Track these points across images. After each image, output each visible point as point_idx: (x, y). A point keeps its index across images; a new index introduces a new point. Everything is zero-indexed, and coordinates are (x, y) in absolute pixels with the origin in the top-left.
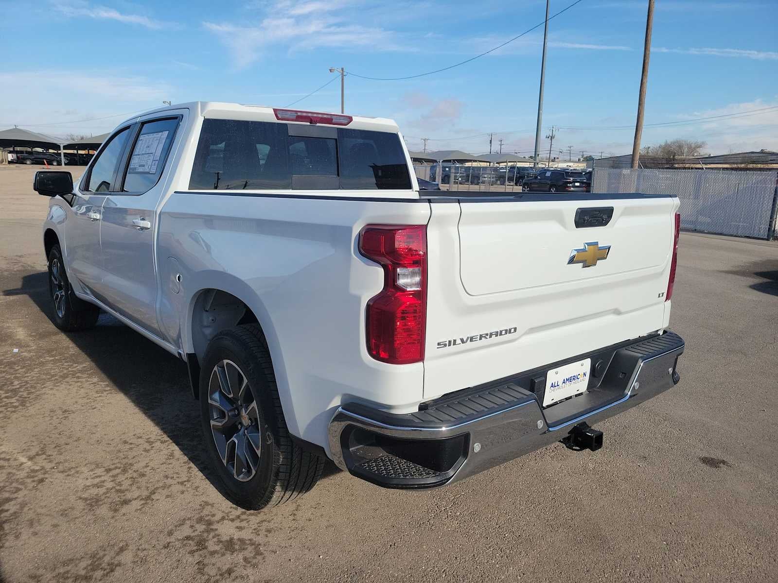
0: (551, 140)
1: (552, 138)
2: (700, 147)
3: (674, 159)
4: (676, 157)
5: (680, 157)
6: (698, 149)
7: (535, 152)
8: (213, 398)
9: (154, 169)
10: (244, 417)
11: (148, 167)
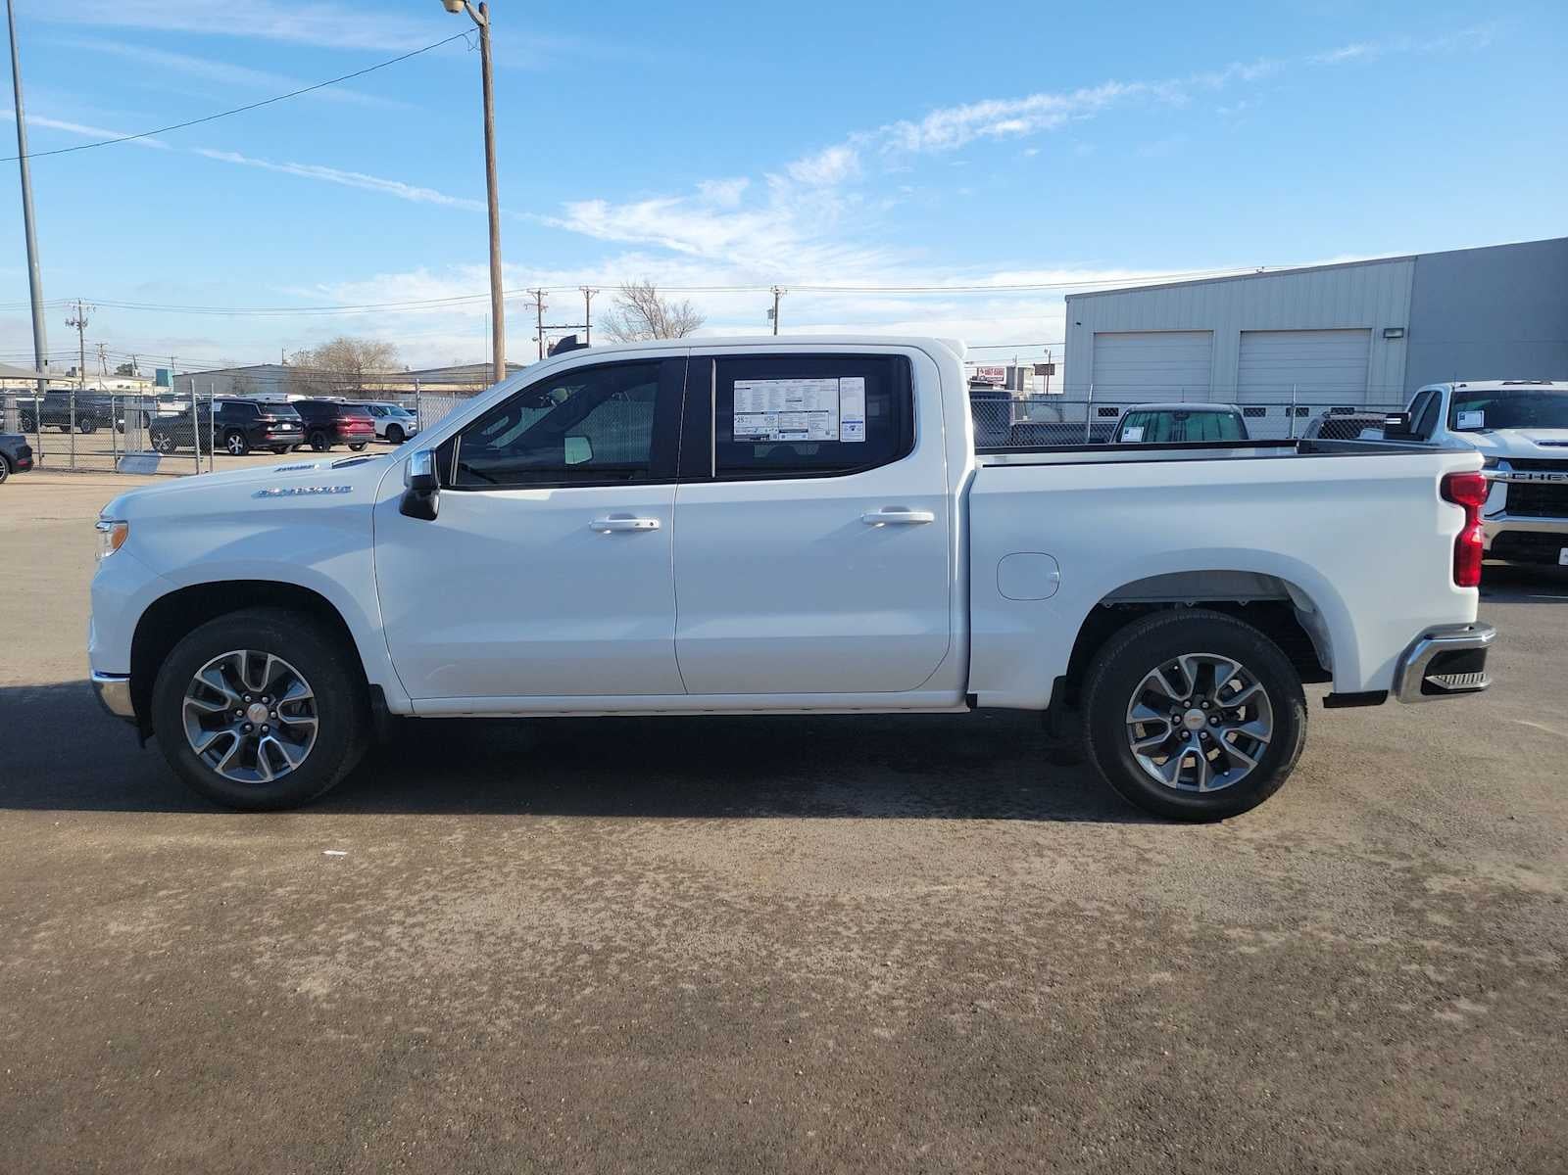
0: (80, 328)
1: (81, 325)
2: (383, 352)
3: (360, 375)
4: (364, 371)
5: (370, 371)
6: (382, 357)
7: (36, 355)
8: (1137, 715)
9: (859, 435)
10: (1195, 718)
11: (824, 430)
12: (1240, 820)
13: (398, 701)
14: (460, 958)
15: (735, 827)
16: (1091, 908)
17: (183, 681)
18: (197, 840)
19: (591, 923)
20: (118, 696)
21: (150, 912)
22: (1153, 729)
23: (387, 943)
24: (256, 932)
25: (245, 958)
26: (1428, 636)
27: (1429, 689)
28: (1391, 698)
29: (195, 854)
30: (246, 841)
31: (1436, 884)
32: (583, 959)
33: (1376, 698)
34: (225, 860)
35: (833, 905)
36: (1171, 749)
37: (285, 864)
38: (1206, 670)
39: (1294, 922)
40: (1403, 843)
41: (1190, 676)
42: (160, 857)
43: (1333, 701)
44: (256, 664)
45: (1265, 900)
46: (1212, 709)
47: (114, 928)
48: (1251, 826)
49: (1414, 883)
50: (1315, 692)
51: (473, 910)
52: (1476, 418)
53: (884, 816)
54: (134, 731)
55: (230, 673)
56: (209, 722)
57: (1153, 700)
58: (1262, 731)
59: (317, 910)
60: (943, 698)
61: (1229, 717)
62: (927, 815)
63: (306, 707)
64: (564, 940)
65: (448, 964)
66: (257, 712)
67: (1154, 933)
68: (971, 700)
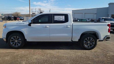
4: (18, 14)
6: (20, 13)
8: (85, 42)
9: (64, 20)
10: (89, 42)
11: (61, 20)
12: (92, 50)
13: (28, 40)
14: (35, 61)
15: (54, 50)
16: (83, 57)
17: (10, 39)
18: (12, 51)
19: (45, 58)
20: (5, 40)
21: (9, 57)
22: (86, 43)
23: (29, 60)
24: (18, 59)
25: (17, 61)
26: (106, 36)
27: (106, 40)
28: (103, 41)
29: (12, 52)
30: (16, 51)
31: (108, 55)
32: (45, 61)
33: (102, 41)
34: (14, 53)
35: (63, 56)
36: (87, 44)
37: (19, 53)
38: (90, 38)
39: (98, 58)
40: (104, 52)
41: (89, 39)
42: (9, 52)
43: (99, 41)
44: (16, 37)
45: (96, 56)
46: (90, 41)
47: (6, 58)
48: (93, 50)
49: (106, 55)
50: (98, 40)
51: (35, 57)
52: (103, 20)
53: (65, 49)
54: (6, 42)
55: (14, 38)
56: (12, 42)
57: (86, 41)
58: (94, 43)
59: (23, 57)
60: (70, 40)
61: (91, 42)
62: (69, 49)
63: (20, 41)
64: (43, 59)
65: (34, 61)
66: (16, 41)
67: (88, 59)
68: (72, 41)
